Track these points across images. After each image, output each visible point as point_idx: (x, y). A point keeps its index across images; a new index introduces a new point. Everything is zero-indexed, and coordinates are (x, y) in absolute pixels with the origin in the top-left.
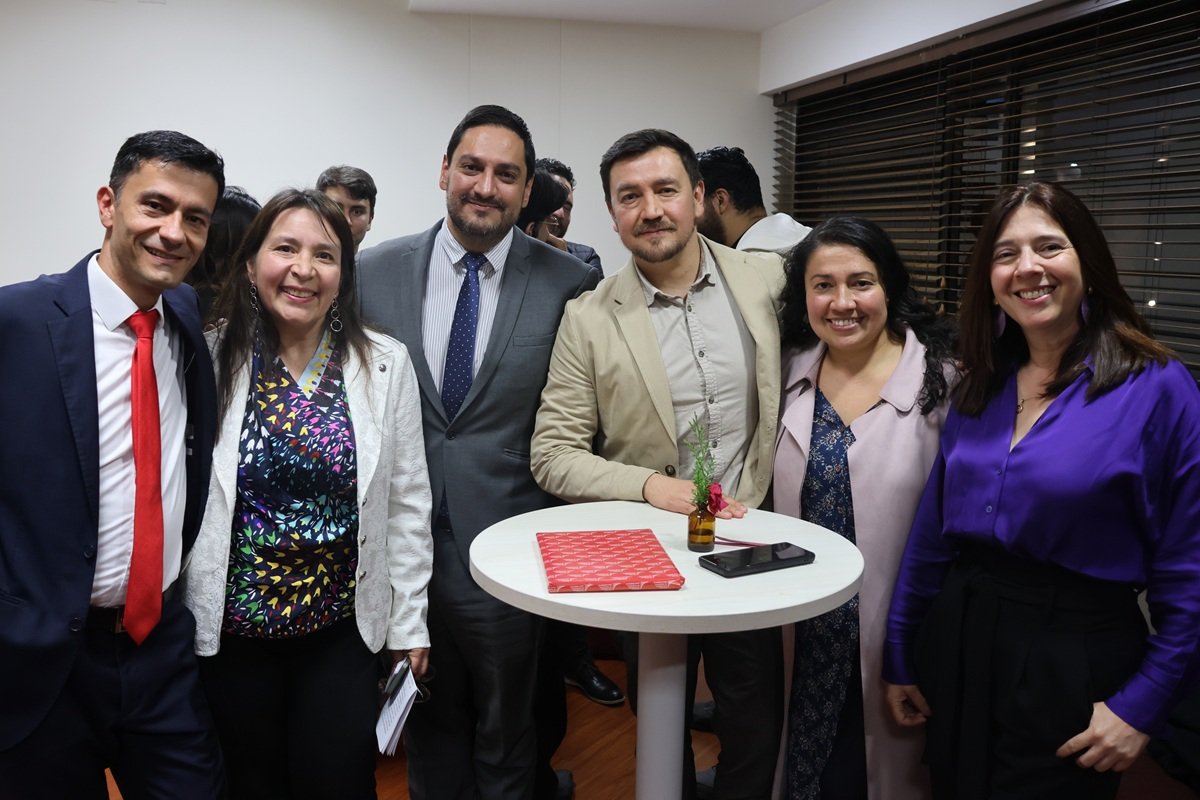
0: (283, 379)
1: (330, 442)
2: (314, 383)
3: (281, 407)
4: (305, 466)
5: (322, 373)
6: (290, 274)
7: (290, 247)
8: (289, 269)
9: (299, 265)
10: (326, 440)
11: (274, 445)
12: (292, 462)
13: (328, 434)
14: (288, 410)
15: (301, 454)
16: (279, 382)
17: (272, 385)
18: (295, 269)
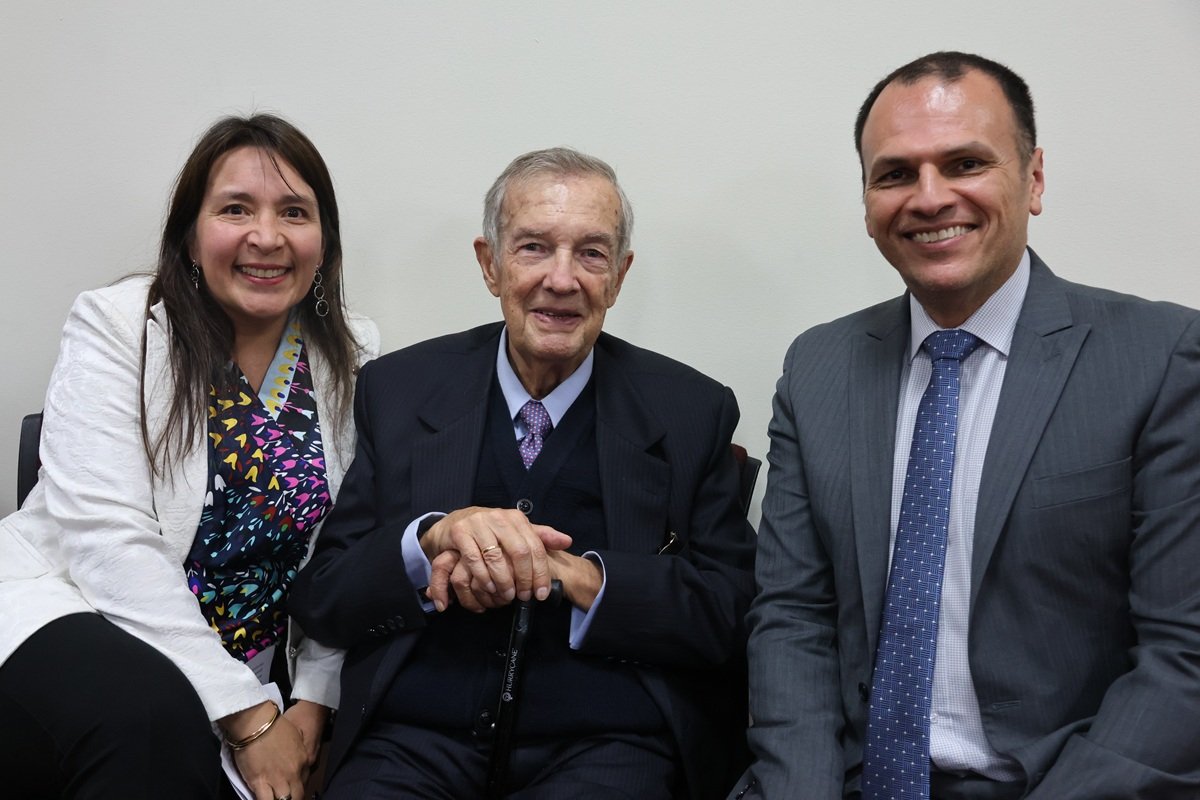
0: (242, 395)
1: (309, 503)
2: (281, 395)
3: (242, 439)
4: (269, 535)
5: (291, 380)
6: (245, 246)
7: (240, 206)
8: (244, 239)
9: (257, 232)
10: (305, 497)
11: (231, 501)
12: (251, 528)
13: (308, 490)
14: (252, 446)
15: (267, 517)
16: (237, 399)
17: (229, 404)
18: (253, 239)
